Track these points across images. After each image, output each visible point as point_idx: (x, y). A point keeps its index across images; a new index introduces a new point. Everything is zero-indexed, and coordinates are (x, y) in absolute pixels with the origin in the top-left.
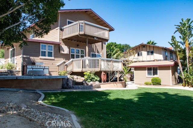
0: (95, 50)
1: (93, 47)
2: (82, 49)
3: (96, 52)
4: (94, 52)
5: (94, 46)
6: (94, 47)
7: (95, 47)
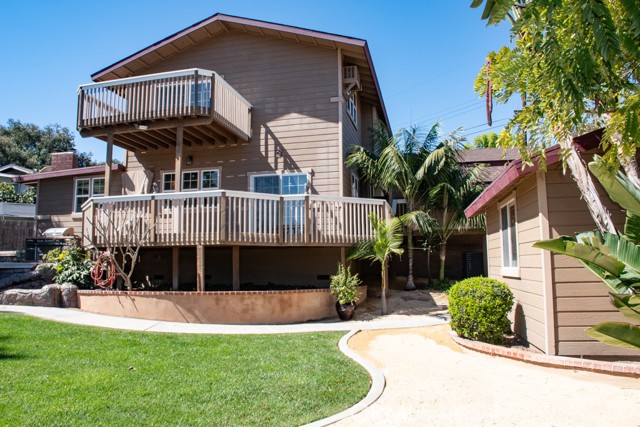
0: (271, 160)
1: (263, 149)
2: (209, 166)
3: (281, 165)
4: (271, 170)
5: (266, 145)
6: (267, 151)
7: (271, 148)
